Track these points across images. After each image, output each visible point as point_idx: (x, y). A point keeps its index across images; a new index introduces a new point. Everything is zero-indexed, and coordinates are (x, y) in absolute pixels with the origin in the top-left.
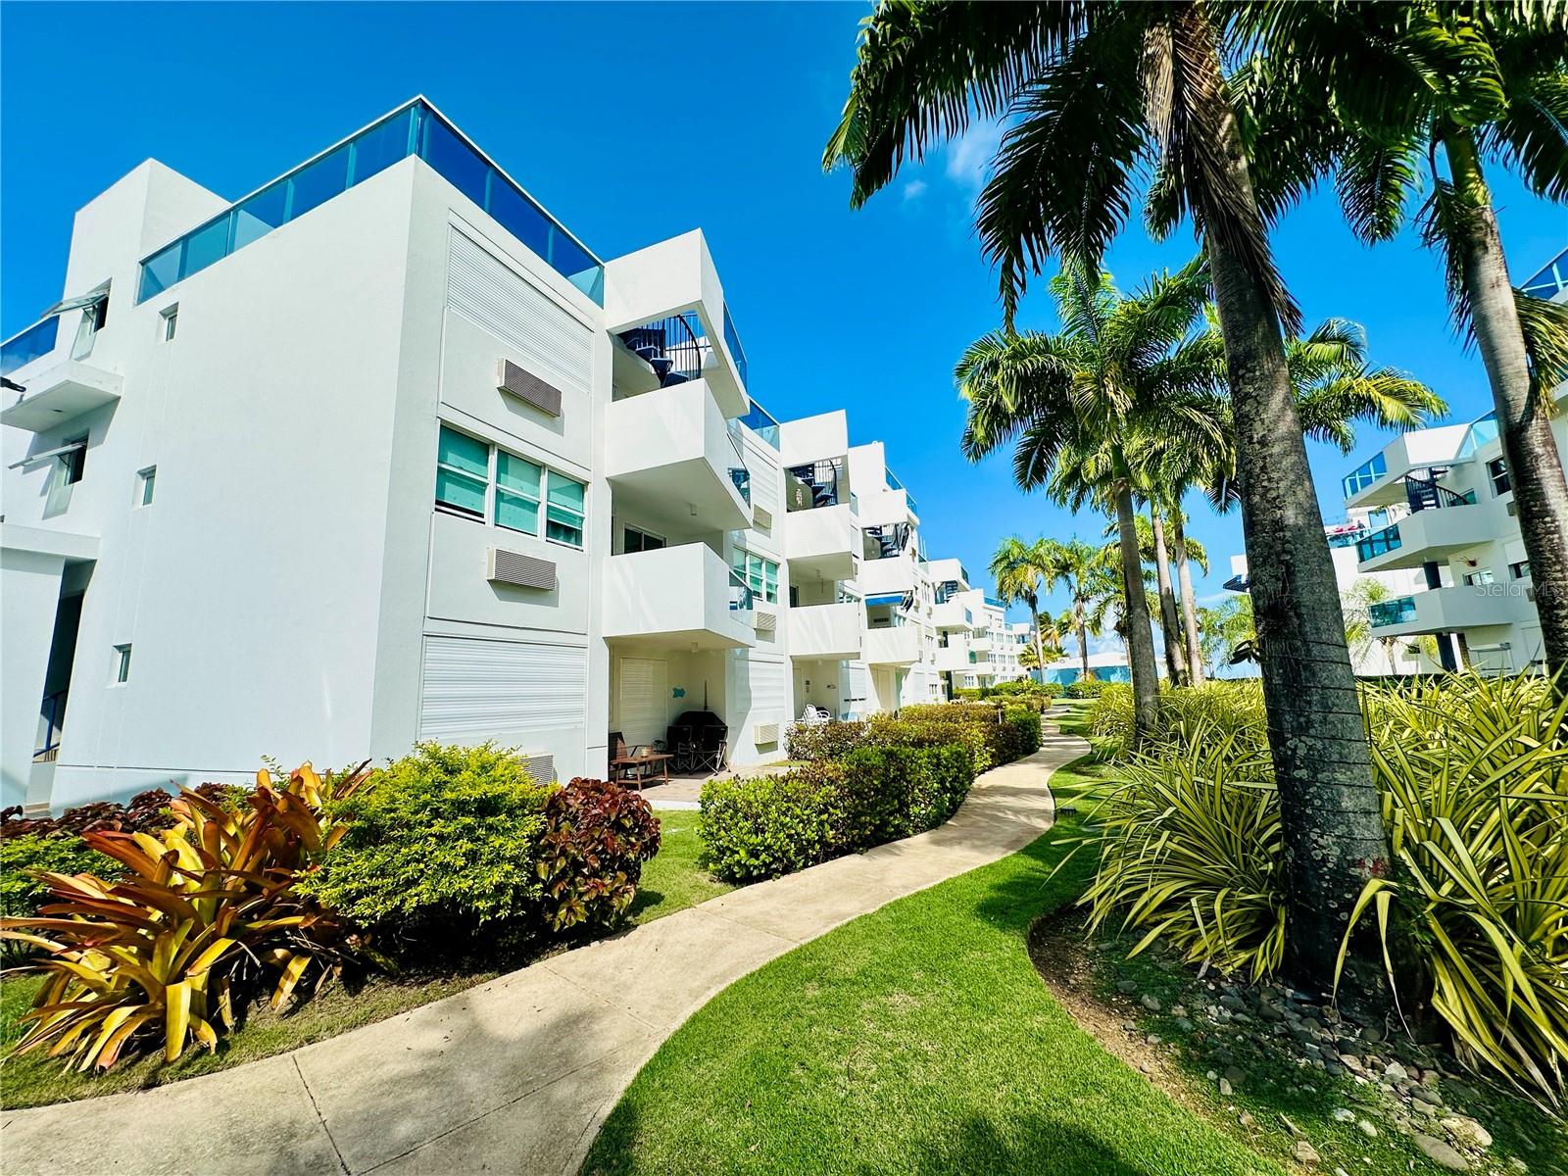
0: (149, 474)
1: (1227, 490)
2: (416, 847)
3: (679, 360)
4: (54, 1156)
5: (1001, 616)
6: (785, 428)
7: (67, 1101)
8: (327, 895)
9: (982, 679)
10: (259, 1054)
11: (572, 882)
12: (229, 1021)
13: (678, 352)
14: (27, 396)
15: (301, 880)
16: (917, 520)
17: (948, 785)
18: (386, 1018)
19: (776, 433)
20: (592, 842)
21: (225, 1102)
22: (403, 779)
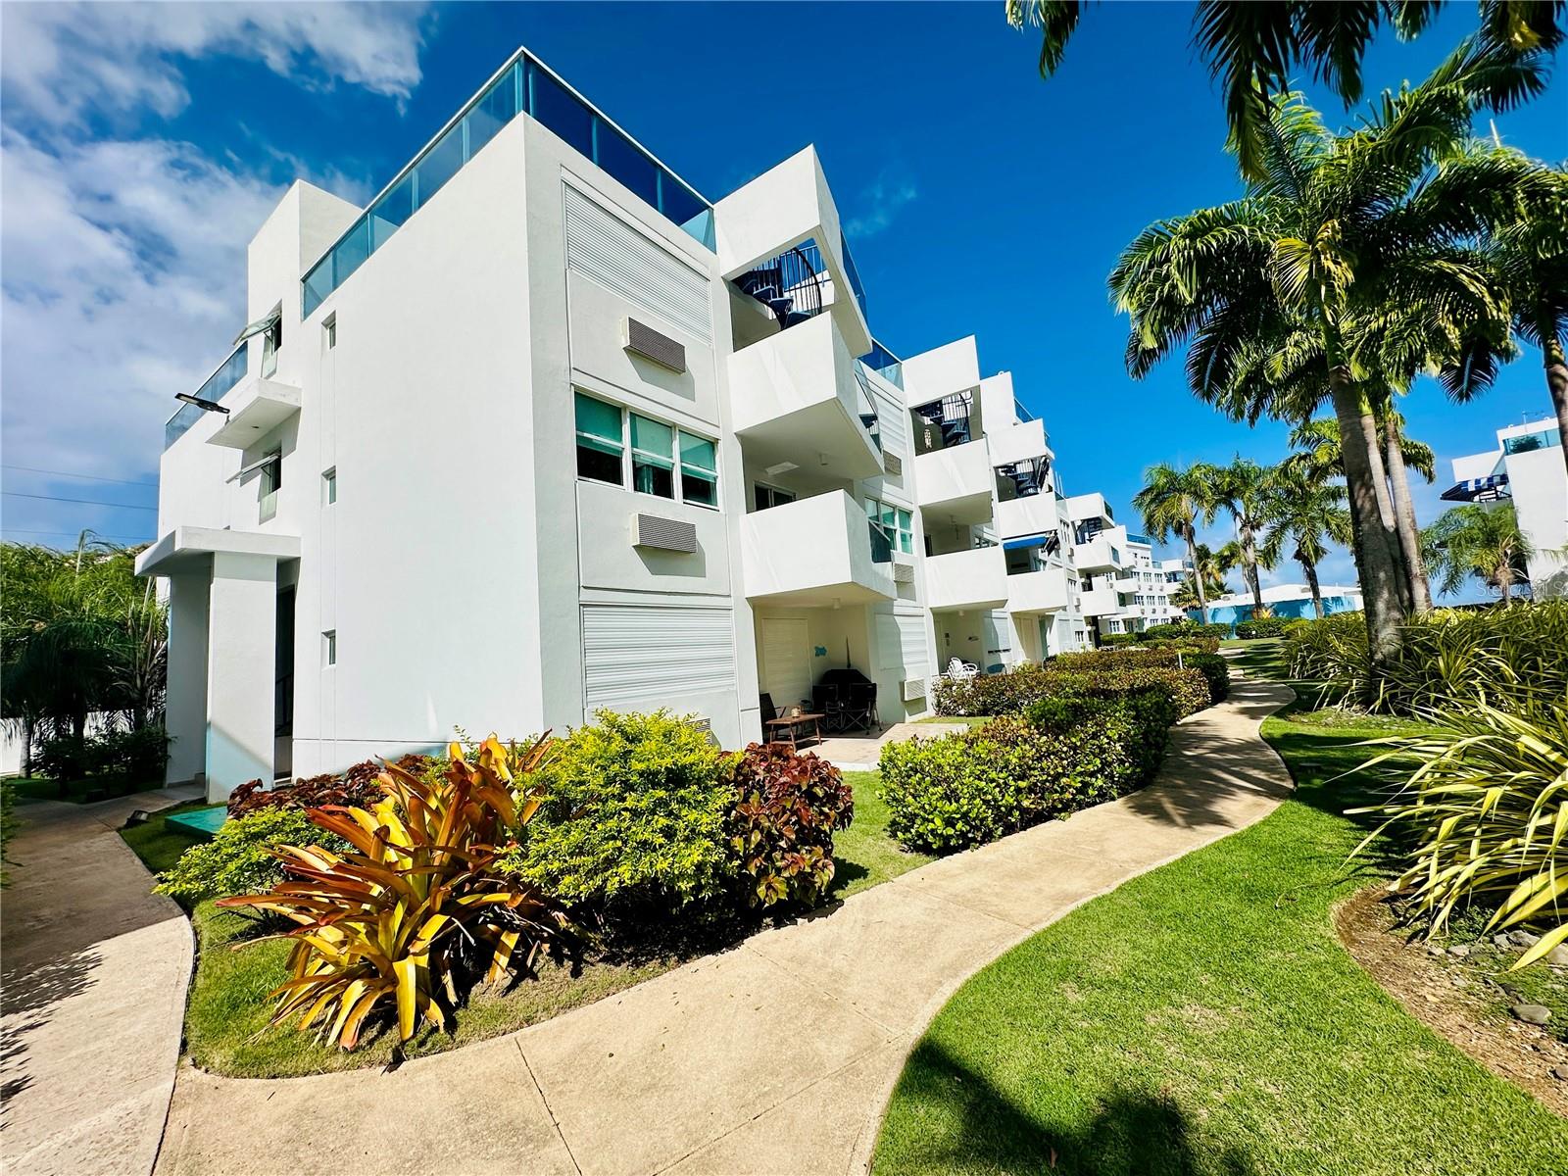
0: (330, 475)
1: (1472, 372)
2: (612, 823)
3: (800, 299)
4: (312, 1140)
5: (1148, 554)
6: (908, 366)
7: (319, 1073)
8: (532, 873)
9: (1128, 623)
10: (483, 1033)
11: (769, 858)
12: (453, 998)
13: (798, 291)
14: (232, 415)
15: (504, 857)
16: (1052, 455)
17: (1151, 740)
18: (598, 999)
19: (899, 372)
20: (784, 813)
21: (459, 1088)
22: (589, 748)
